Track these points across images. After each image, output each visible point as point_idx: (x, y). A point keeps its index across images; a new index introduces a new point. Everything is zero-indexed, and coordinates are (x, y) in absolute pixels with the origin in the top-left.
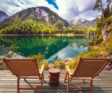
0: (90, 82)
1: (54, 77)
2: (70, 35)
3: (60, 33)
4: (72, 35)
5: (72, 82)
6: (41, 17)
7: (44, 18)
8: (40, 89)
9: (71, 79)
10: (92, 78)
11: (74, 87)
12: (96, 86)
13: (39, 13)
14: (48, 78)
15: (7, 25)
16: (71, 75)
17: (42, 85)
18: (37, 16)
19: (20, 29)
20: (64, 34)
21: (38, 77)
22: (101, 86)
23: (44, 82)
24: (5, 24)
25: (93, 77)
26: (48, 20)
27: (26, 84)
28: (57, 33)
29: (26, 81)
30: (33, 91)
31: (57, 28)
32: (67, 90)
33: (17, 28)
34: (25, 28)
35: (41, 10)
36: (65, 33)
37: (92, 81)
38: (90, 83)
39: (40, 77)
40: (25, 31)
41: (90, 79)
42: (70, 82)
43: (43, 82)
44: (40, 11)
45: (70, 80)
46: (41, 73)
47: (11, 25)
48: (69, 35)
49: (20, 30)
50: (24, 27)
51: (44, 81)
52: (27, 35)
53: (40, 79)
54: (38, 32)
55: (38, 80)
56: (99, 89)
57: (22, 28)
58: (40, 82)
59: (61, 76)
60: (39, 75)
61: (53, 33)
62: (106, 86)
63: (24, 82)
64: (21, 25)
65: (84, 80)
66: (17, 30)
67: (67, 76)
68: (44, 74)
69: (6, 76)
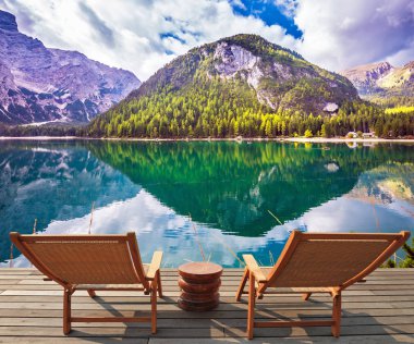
0: (331, 299)
1: (200, 286)
2: (359, 140)
3: (308, 133)
4: (372, 140)
5: (264, 300)
6: (232, 73)
7: (243, 75)
8: (149, 320)
9: (263, 291)
10: (338, 288)
11: (274, 314)
12: (355, 312)
13: (224, 60)
14: (179, 288)
15: (134, 111)
16: (261, 282)
17: (154, 308)
18: (220, 73)
19: (166, 119)
20: (329, 135)
21: (141, 286)
22: (371, 313)
23: (162, 301)
24: (131, 106)
25: (343, 288)
26: (257, 82)
27: (98, 306)
28: (295, 130)
29: (94, 297)
30: (121, 324)
31: (297, 112)
32: (246, 323)
33: (158, 116)
34: (179, 118)
35: (233, 48)
36: (334, 130)
37: (338, 297)
38: (332, 305)
39: (146, 285)
40: (180, 126)
41: (331, 293)
42: (257, 300)
43: (159, 300)
44: (228, 52)
45: (258, 294)
46: (151, 274)
47: (145, 108)
48: (353, 140)
49: (165, 124)
50: (177, 113)
51: (161, 296)
52: (187, 139)
53: (146, 293)
54: (219, 127)
55: (142, 294)
56: (366, 321)
57: (171, 116)
58: (149, 300)
59: (223, 283)
60: (144, 280)
61: (277, 132)
62: (392, 312)
63: (91, 300)
64: (169, 109)
65: (309, 294)
66: (157, 123)
67: (248, 283)
68: (162, 278)
69: (21, 282)
